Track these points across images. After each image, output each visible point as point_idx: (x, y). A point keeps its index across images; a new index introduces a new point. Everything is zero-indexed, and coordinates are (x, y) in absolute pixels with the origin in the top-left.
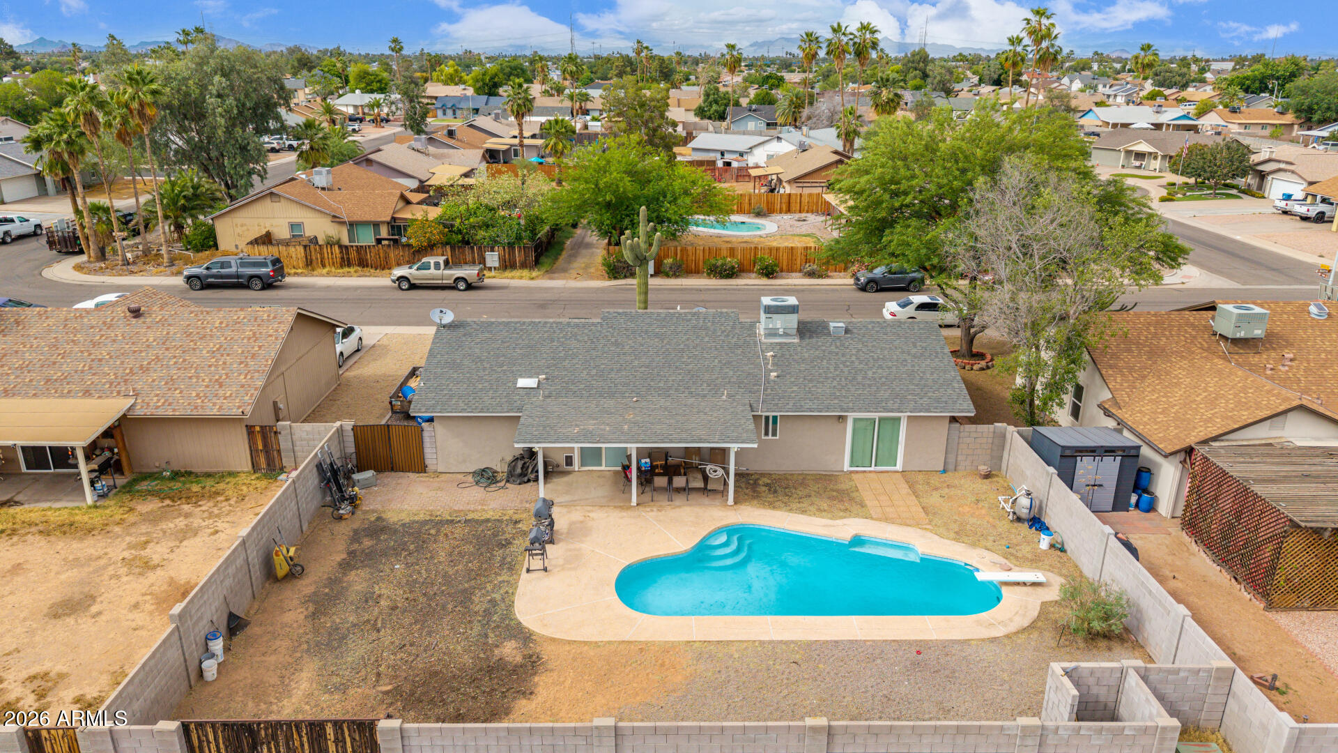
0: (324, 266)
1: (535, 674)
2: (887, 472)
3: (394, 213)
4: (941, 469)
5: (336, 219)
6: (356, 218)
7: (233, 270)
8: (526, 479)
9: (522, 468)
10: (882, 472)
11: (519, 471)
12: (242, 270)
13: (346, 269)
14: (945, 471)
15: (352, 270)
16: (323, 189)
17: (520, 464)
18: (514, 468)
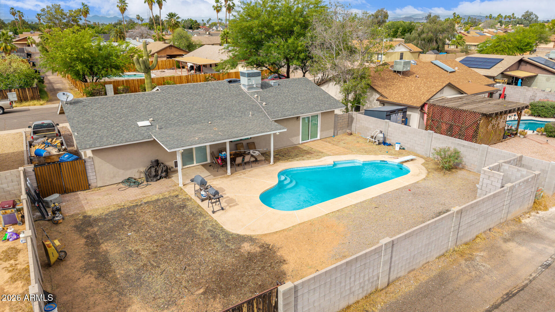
1: (275, 252)
2: (315, 141)
8: (159, 177)
9: (155, 172)
10: (313, 141)
11: (153, 173)
14: (334, 135)
17: (153, 170)
18: (150, 173)
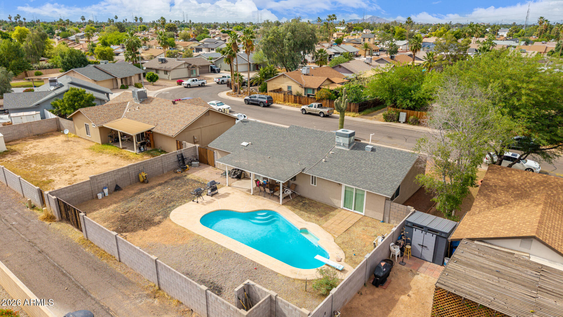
0: (289, 102)
1: (154, 226)
2: (358, 214)
3: (320, 86)
4: (382, 220)
5: (301, 86)
6: (307, 86)
7: (257, 99)
10: (356, 213)
12: (259, 99)
13: (294, 104)
14: (383, 221)
15: (296, 105)
16: (305, 75)
18: (232, 173)
